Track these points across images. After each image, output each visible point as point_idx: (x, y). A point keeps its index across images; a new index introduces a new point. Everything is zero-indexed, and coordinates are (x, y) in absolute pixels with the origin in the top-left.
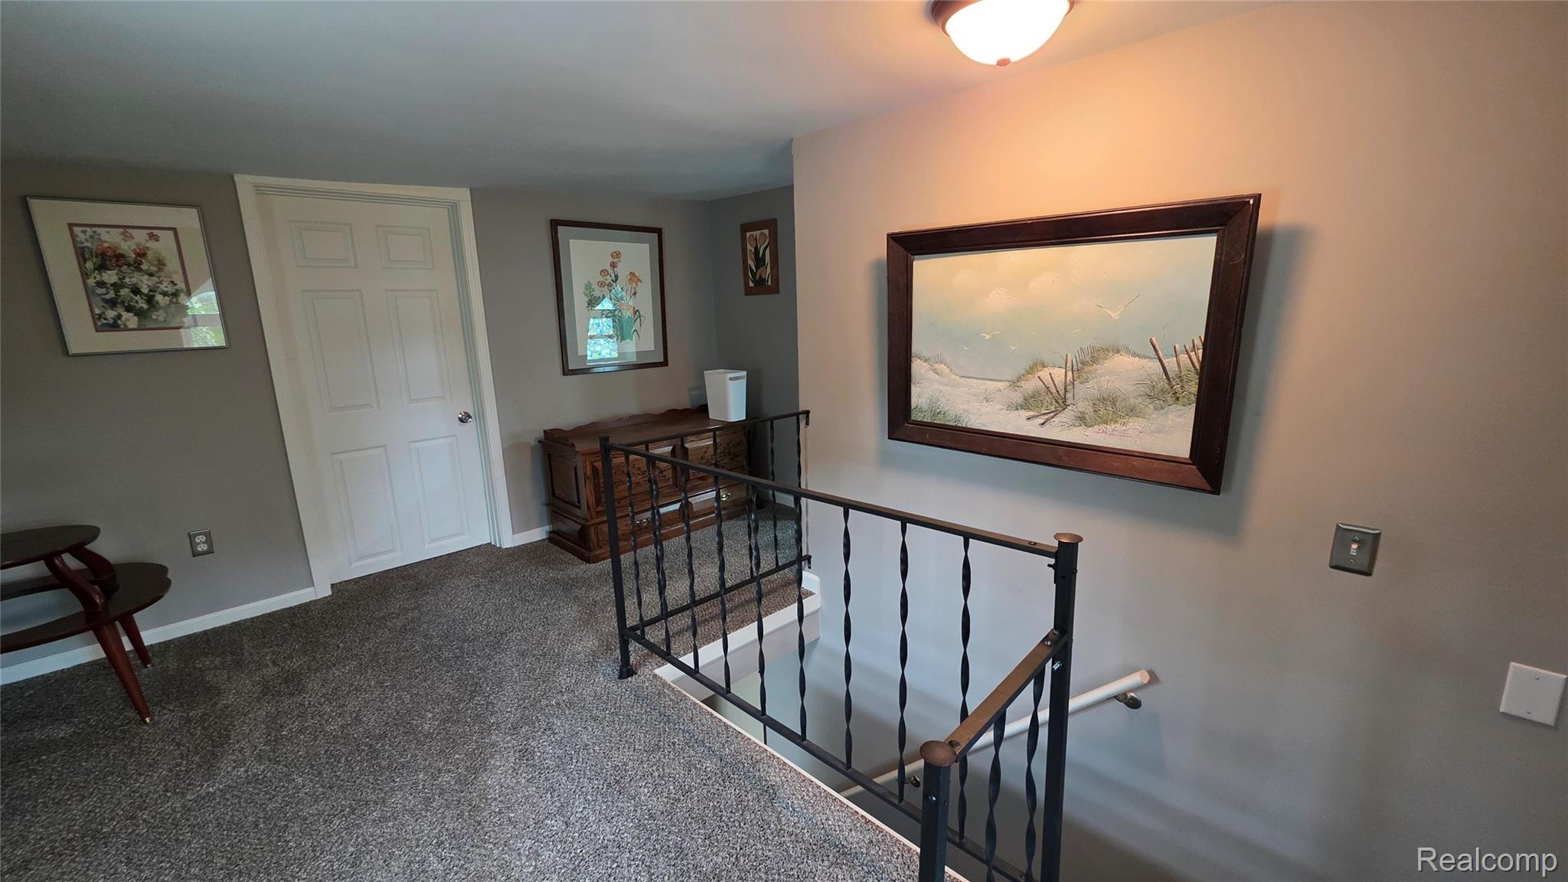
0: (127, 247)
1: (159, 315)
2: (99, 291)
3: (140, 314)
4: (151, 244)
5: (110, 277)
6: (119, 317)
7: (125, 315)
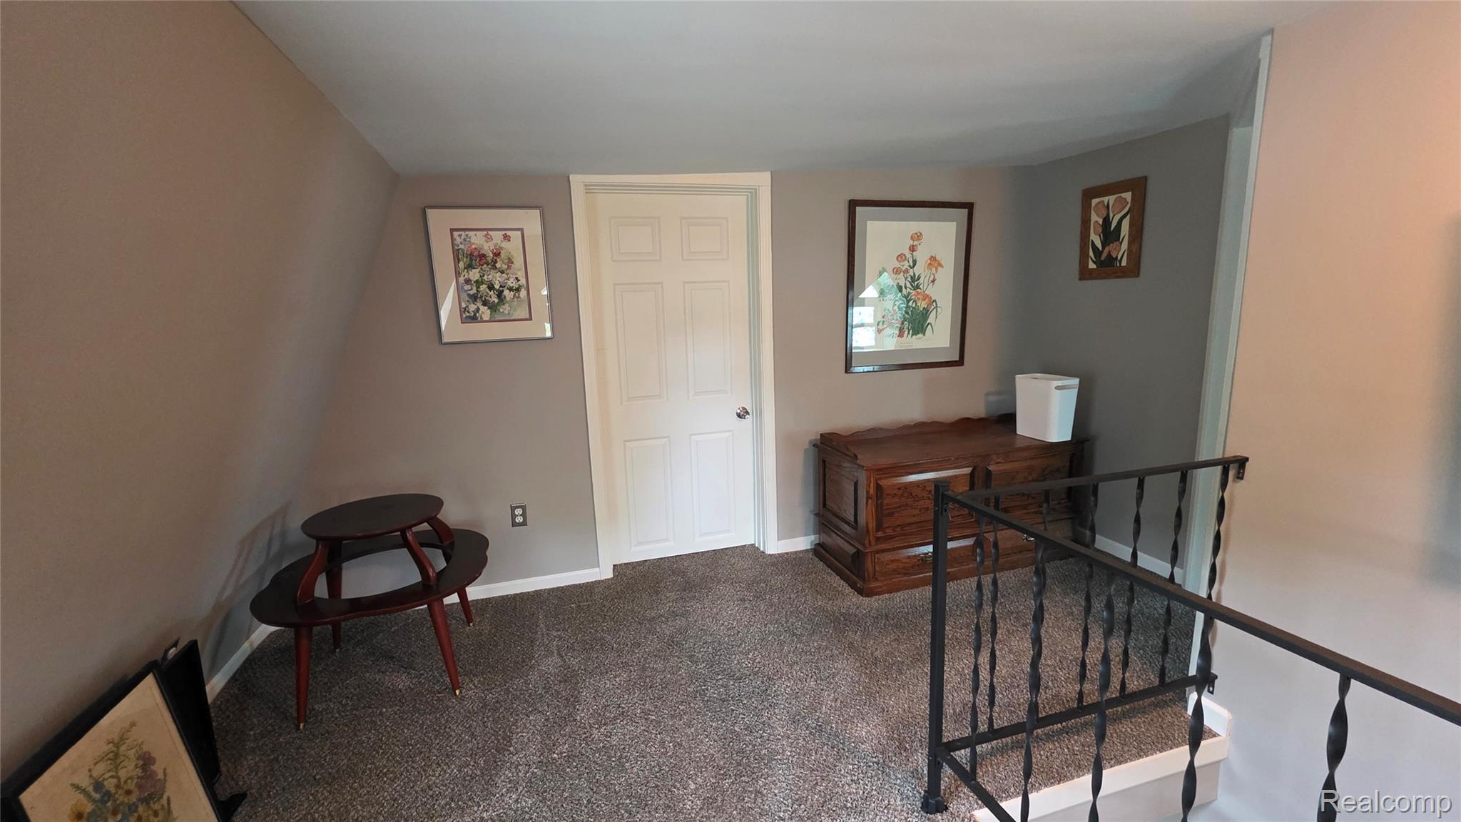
0: (487, 248)
1: (505, 309)
2: (467, 287)
3: (493, 308)
4: (505, 245)
5: (474, 275)
6: (478, 309)
7: (483, 309)
